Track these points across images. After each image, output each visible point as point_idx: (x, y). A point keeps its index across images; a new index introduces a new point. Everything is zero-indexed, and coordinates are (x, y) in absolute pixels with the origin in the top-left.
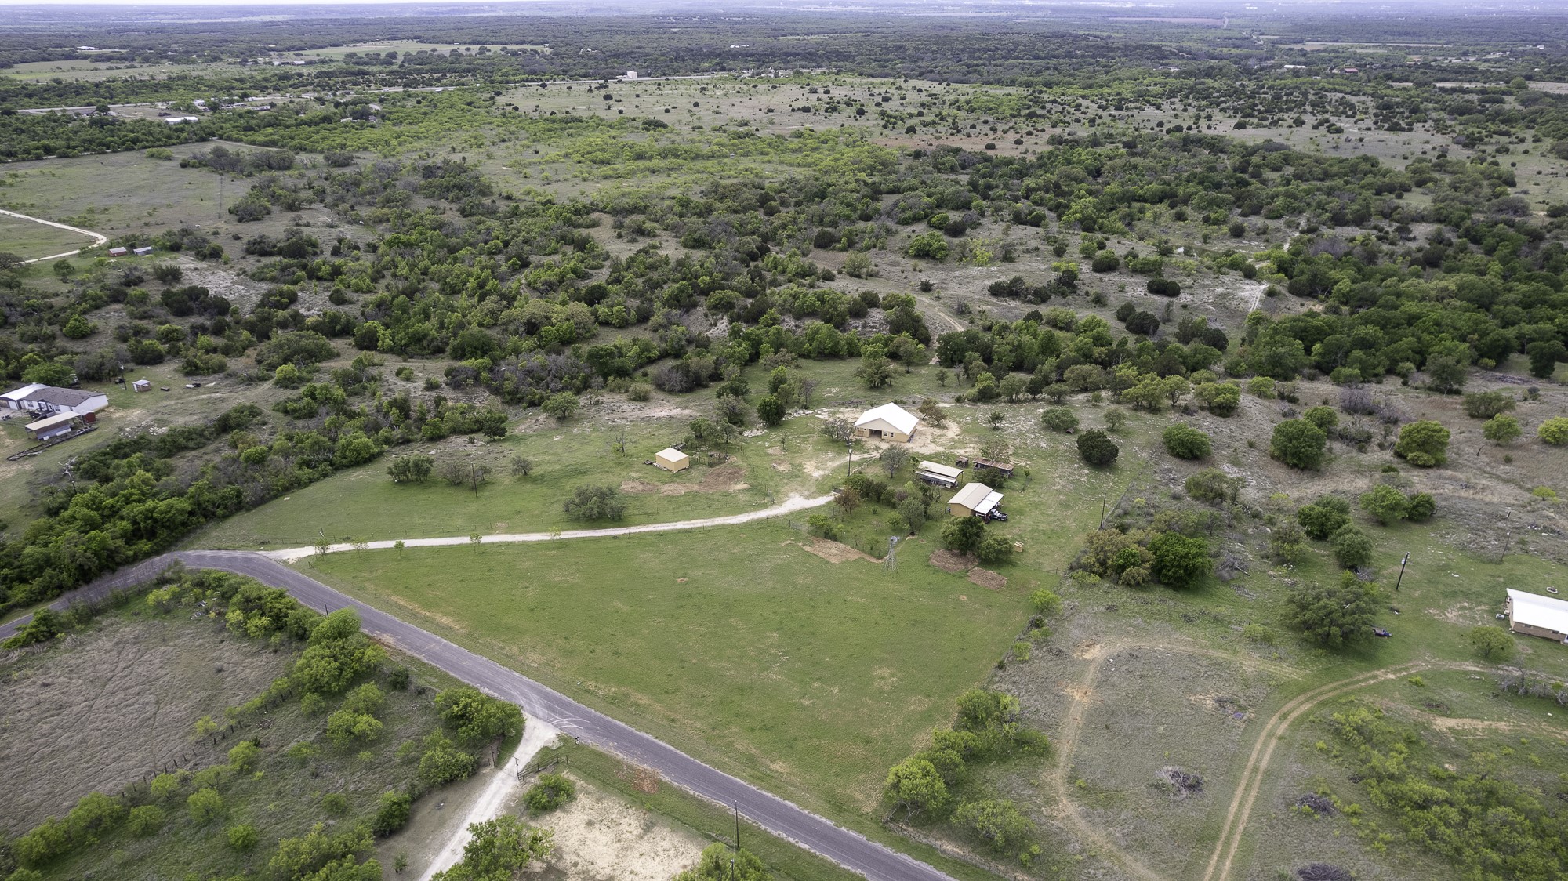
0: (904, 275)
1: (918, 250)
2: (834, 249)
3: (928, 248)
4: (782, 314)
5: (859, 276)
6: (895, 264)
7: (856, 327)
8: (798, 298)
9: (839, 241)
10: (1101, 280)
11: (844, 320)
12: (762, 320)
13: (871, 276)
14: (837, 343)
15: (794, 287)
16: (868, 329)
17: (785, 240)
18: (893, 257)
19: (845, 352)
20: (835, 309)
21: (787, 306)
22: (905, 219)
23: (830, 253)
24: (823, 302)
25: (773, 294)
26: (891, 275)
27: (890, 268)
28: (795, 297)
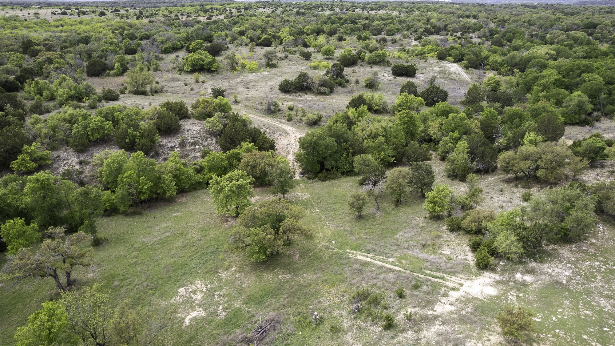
0: (189, 88)
1: (193, 65)
2: (109, 75)
3: (201, 63)
4: (53, 149)
5: (144, 93)
6: (174, 80)
7: (172, 148)
8: (76, 121)
9: (113, 69)
10: (354, 72)
11: (153, 141)
12: (15, 165)
13: (156, 92)
14: (157, 180)
15: (69, 110)
16: (189, 147)
17: (53, 73)
18: (170, 75)
19: (173, 190)
20: (136, 127)
21: (60, 135)
22: (166, 49)
23: (106, 79)
24: (115, 122)
25: (37, 121)
26: (176, 89)
27: (171, 84)
28: (71, 121)
